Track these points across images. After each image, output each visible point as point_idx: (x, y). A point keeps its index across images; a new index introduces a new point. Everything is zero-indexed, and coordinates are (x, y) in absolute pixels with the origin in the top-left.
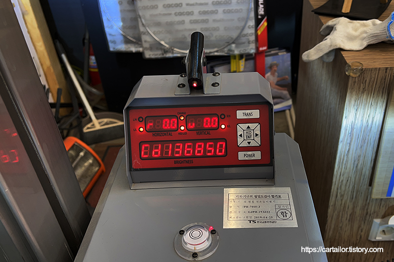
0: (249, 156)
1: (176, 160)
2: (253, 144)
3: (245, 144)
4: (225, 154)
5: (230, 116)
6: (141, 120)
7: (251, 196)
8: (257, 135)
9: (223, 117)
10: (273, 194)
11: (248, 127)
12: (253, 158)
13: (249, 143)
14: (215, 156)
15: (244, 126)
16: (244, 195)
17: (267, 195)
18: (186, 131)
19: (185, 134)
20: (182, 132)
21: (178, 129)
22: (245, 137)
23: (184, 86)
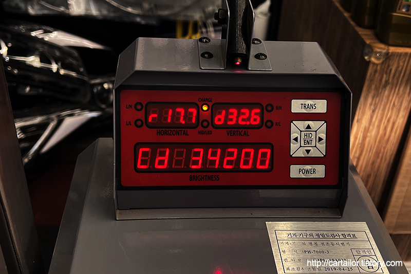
0: (307, 171)
1: (192, 174)
2: (314, 153)
3: (301, 153)
4: (270, 167)
5: (280, 108)
6: (139, 107)
7: (311, 235)
8: (320, 139)
9: (269, 108)
10: (343, 233)
11: (309, 127)
12: (313, 176)
13: (308, 151)
14: (254, 170)
16: (300, 232)
17: (335, 233)
18: (210, 128)
19: (210, 133)
20: (205, 130)
21: (198, 125)
22: (302, 142)
23: (211, 56)
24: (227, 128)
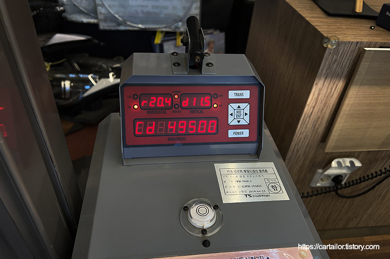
0: (238, 133)
1: (171, 137)
2: (243, 122)
3: (235, 123)
4: (216, 132)
5: (222, 96)
6: (136, 97)
7: (241, 171)
8: (246, 114)
9: (215, 96)
10: (260, 169)
11: (239, 107)
12: (242, 136)
13: (239, 122)
14: (207, 134)
15: (235, 106)
16: (235, 170)
17: (255, 169)
18: (180, 109)
19: (179, 112)
20: (176, 110)
21: (172, 107)
22: (235, 116)
23: (179, 65)
24: (190, 109)
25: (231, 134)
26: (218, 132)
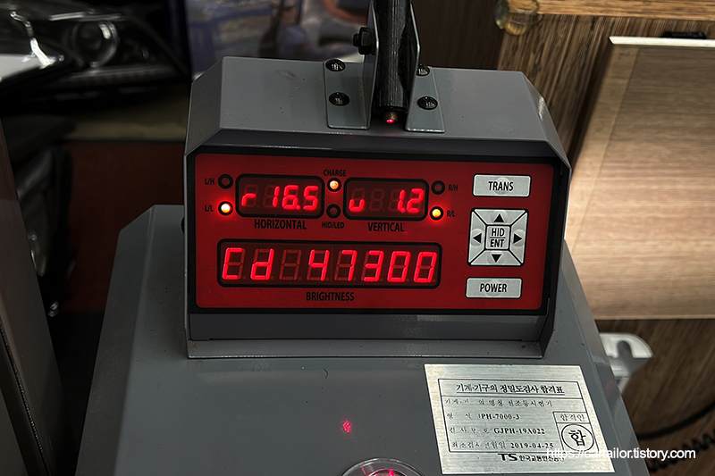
0: (494, 288)
1: (311, 290)
2: (506, 260)
3: (486, 260)
4: (434, 281)
5: (456, 188)
6: (226, 182)
7: (493, 387)
8: (517, 238)
9: (438, 188)
10: (543, 384)
11: (499, 219)
12: (501, 295)
13: (496, 257)
14: (410, 286)
16: (477, 383)
17: (531, 385)
19: (341, 225)
20: (334, 220)
21: (322, 213)
22: (488, 243)
23: (346, 100)
24: (368, 219)
25: (475, 288)
26: (439, 280)
